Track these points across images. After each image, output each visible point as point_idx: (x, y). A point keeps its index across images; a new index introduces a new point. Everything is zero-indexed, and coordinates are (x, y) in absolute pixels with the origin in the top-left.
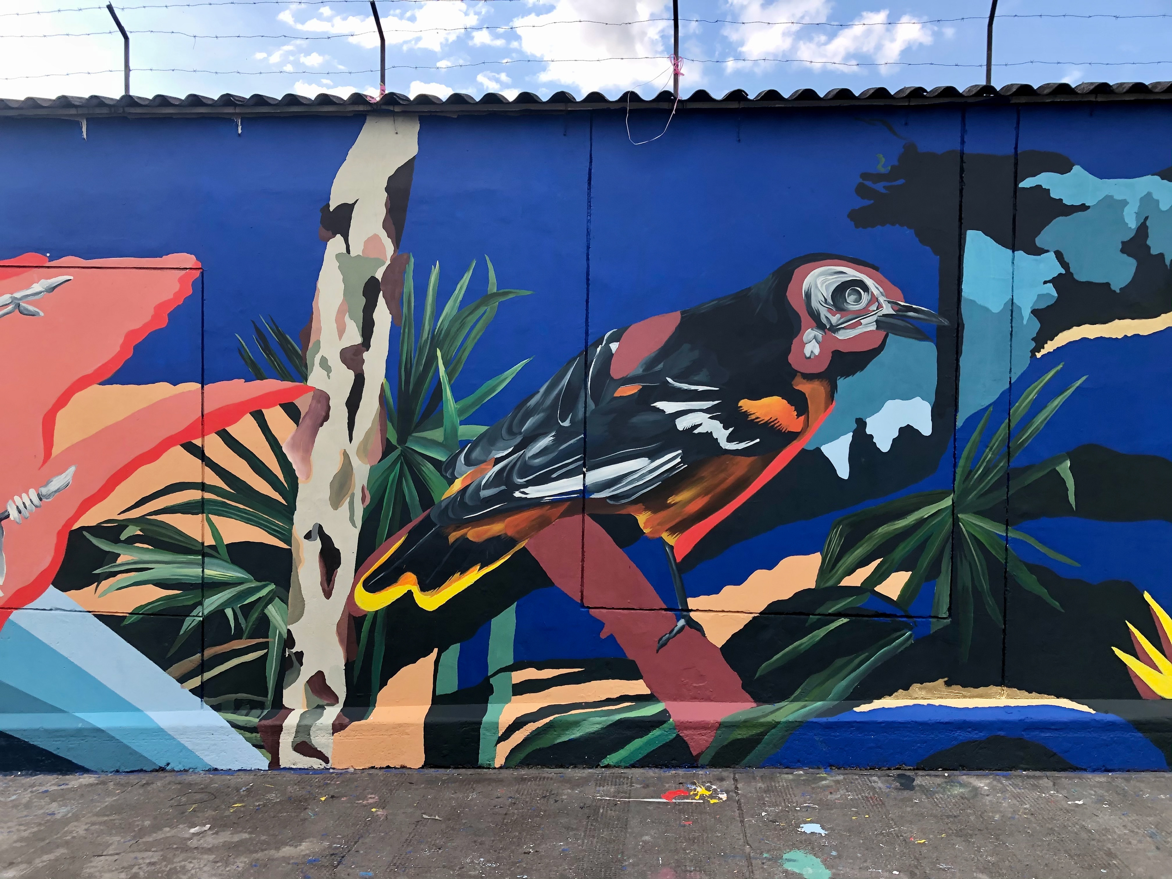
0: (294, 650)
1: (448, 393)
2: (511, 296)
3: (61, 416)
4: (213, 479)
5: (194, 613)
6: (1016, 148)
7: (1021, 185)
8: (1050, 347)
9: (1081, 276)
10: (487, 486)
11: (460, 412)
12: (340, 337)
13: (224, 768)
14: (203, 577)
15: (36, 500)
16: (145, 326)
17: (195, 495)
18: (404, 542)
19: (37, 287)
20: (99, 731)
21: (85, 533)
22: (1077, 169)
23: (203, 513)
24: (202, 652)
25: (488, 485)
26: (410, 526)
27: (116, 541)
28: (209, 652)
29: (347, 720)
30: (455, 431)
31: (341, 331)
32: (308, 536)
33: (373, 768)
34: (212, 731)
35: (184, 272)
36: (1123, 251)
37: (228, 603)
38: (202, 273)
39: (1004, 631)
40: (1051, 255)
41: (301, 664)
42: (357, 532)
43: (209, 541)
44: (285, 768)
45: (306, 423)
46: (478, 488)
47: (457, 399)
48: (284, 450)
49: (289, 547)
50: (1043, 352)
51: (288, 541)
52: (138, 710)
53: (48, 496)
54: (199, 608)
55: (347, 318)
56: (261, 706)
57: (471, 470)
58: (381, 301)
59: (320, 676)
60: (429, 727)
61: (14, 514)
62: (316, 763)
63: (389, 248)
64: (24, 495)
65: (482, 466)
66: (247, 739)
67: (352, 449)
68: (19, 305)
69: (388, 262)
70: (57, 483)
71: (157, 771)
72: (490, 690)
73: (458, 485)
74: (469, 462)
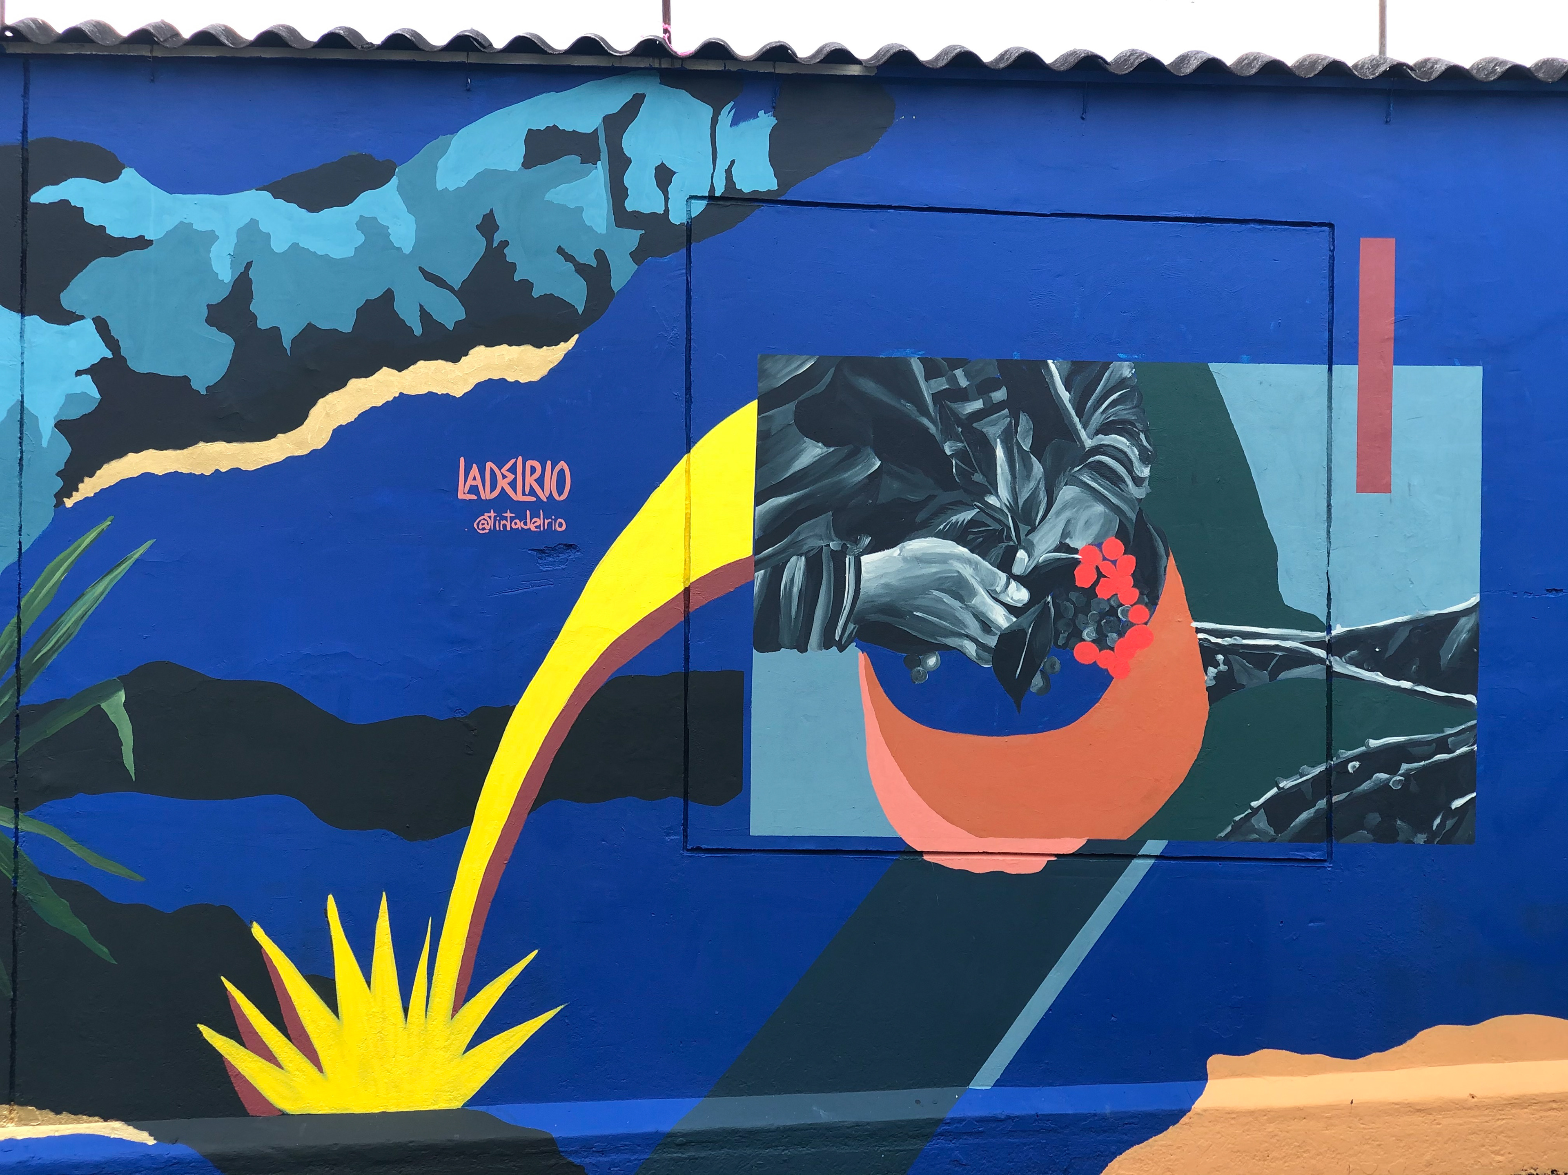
6: (24, 132)
7: (36, 198)
8: (88, 488)
9: (140, 364)
22: (129, 174)
36: (210, 321)
39: (13, 1000)
40: (88, 325)
50: (77, 497)
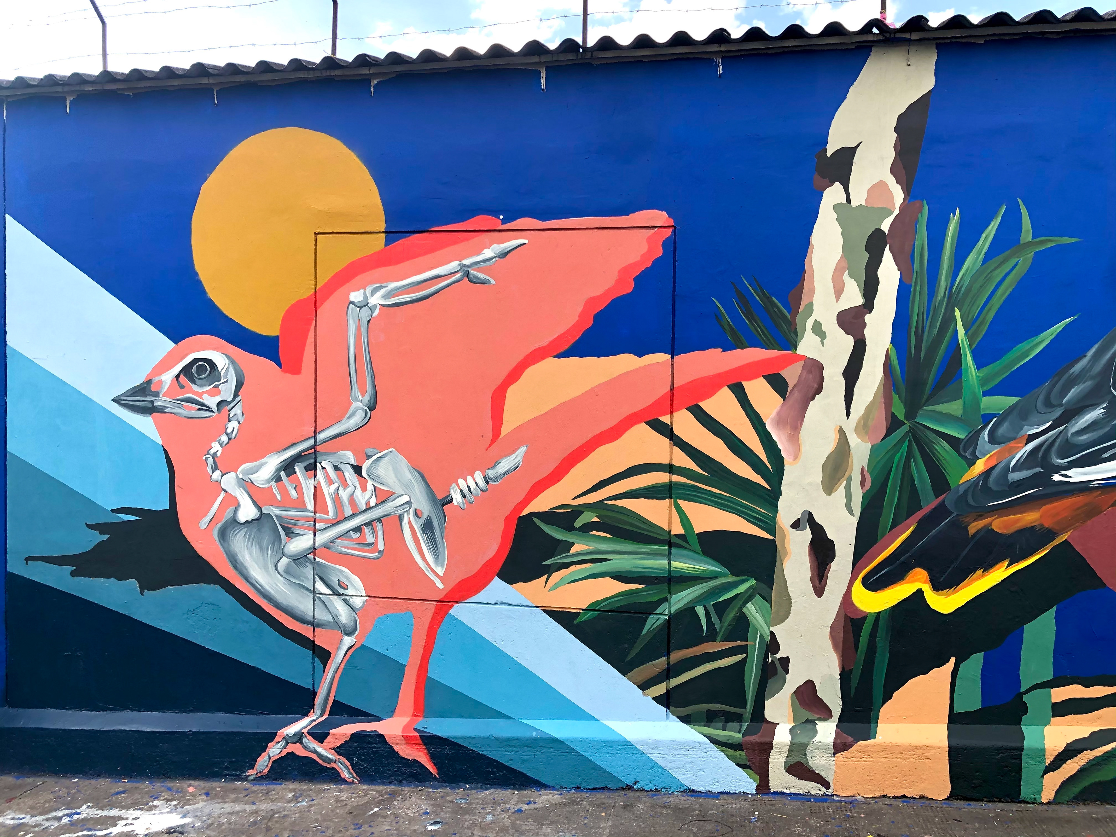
0: (778, 656)
1: (968, 360)
2: (1049, 245)
3: (512, 392)
4: (682, 460)
5: (659, 610)
10: (1017, 468)
11: (983, 382)
12: (838, 297)
13: (703, 789)
14: (669, 571)
15: (482, 483)
16: (607, 291)
17: (662, 478)
18: (913, 532)
19: (488, 253)
20: (555, 741)
21: (535, 519)
23: (670, 497)
24: (668, 653)
25: (1018, 467)
26: (920, 515)
27: (570, 528)
28: (676, 656)
29: (850, 739)
30: (977, 403)
31: (839, 292)
32: (796, 525)
33: (884, 796)
34: (687, 746)
35: (653, 231)
37: (700, 600)
38: (674, 232)
41: (787, 672)
42: (854, 521)
43: (677, 529)
44: (775, 793)
45: (794, 396)
46: (1007, 470)
47: (979, 365)
48: (768, 427)
49: (772, 537)
51: (772, 532)
52: (594, 719)
53: (496, 479)
54: (665, 606)
55: (846, 276)
56: (738, 718)
57: (996, 449)
58: (888, 256)
59: (810, 684)
60: (954, 752)
61: (457, 498)
62: (814, 788)
63: (898, 195)
64: (469, 478)
65: (1012, 444)
66: (729, 757)
67: (850, 426)
68: (467, 274)
69: (897, 212)
70: (505, 465)
71: (623, 789)
72: (1024, 709)
73: (980, 466)
74: (993, 440)
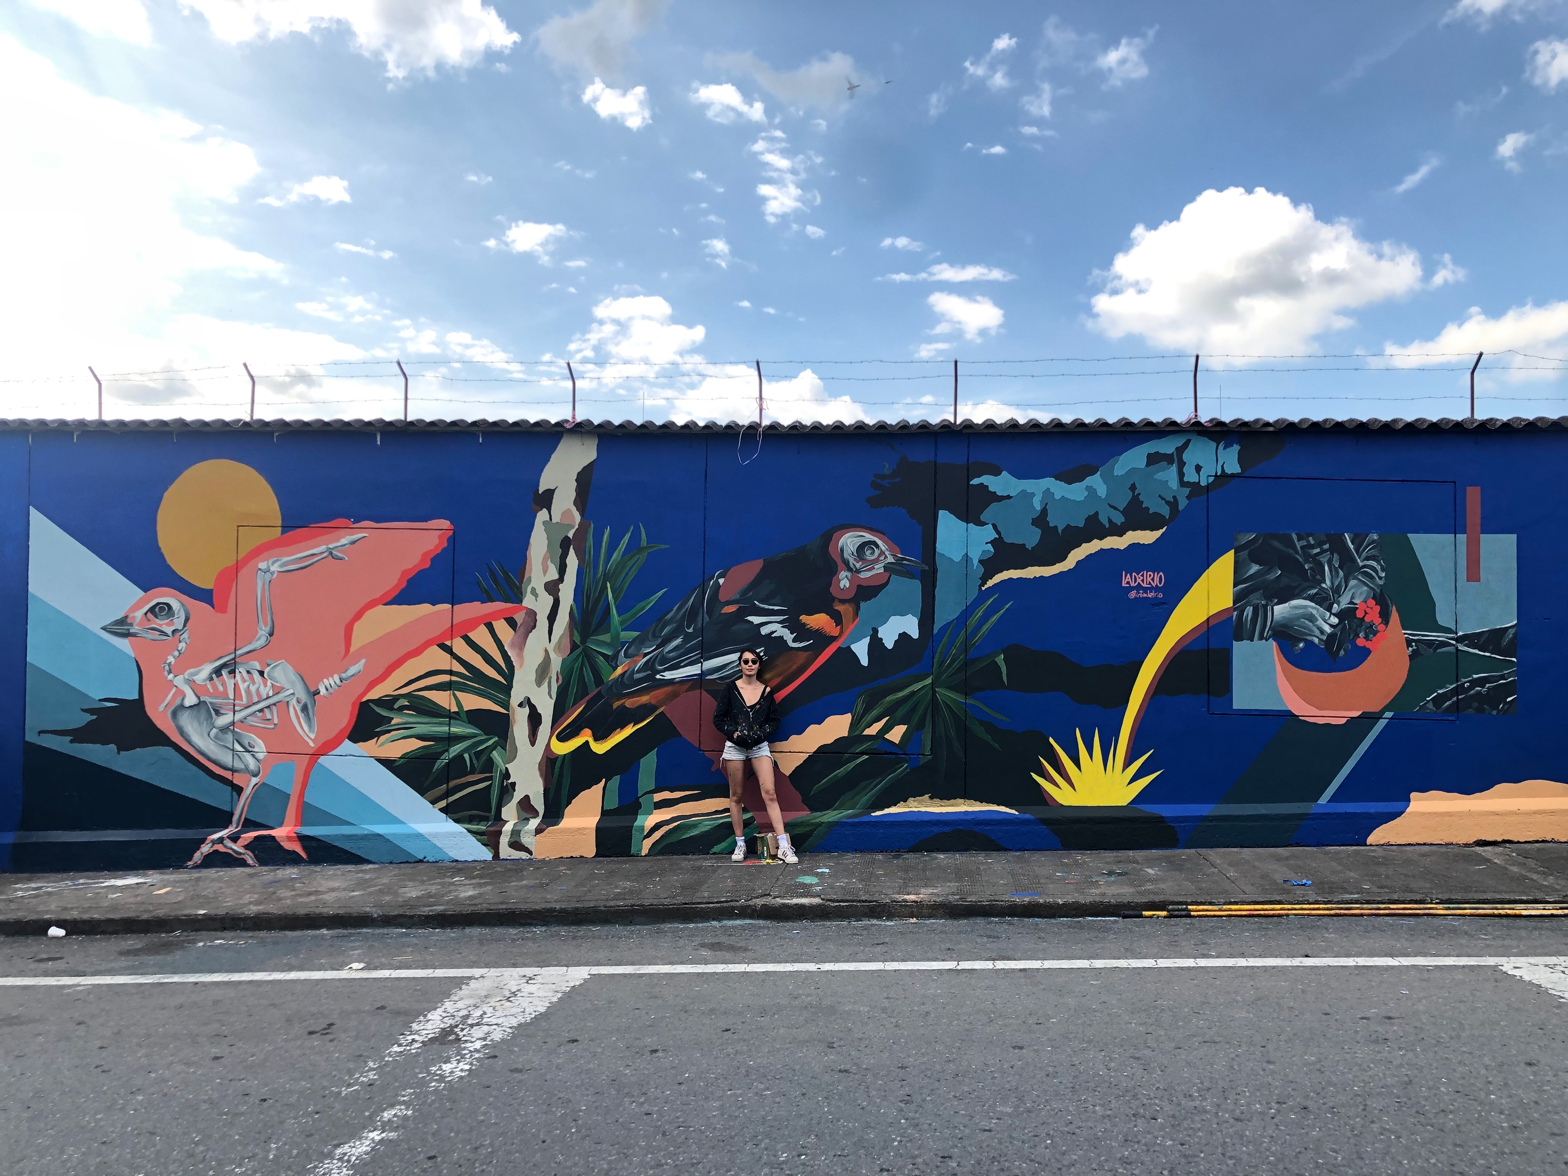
0: (510, 781)
1: (614, 611)
2: (656, 549)
3: (357, 626)
4: (458, 667)
5: (443, 757)
6: (968, 460)
7: (971, 483)
8: (990, 583)
9: (1008, 540)
10: (638, 671)
11: (621, 623)
12: (545, 573)
13: (463, 860)
14: (449, 733)
15: (338, 682)
16: (415, 567)
17: (446, 678)
18: (584, 708)
19: (344, 541)
20: (379, 835)
21: (371, 704)
22: (1004, 473)
23: (450, 690)
24: (448, 783)
25: (640, 671)
26: (588, 698)
27: (391, 709)
28: (452, 784)
29: (545, 826)
30: (618, 635)
31: (545, 571)
32: (520, 705)
33: (562, 858)
34: (454, 835)
35: (442, 532)
36: (1032, 524)
37: (466, 750)
38: (454, 533)
39: (965, 763)
40: (990, 526)
41: (514, 791)
42: (553, 702)
43: (454, 709)
44: (503, 859)
45: (521, 630)
46: (633, 673)
47: (619, 615)
48: (506, 648)
49: (507, 713)
50: (986, 586)
51: (508, 710)
52: (404, 823)
53: (346, 679)
54: (446, 754)
55: (549, 562)
56: (486, 819)
57: (628, 661)
58: (572, 551)
59: (527, 798)
60: (598, 830)
61: (323, 691)
62: (524, 855)
63: (578, 518)
64: (330, 679)
65: (636, 658)
66: (478, 840)
67: (551, 648)
68: (331, 553)
69: (577, 527)
70: (352, 670)
71: (417, 862)
72: (639, 806)
73: (619, 671)
74: (626, 656)
